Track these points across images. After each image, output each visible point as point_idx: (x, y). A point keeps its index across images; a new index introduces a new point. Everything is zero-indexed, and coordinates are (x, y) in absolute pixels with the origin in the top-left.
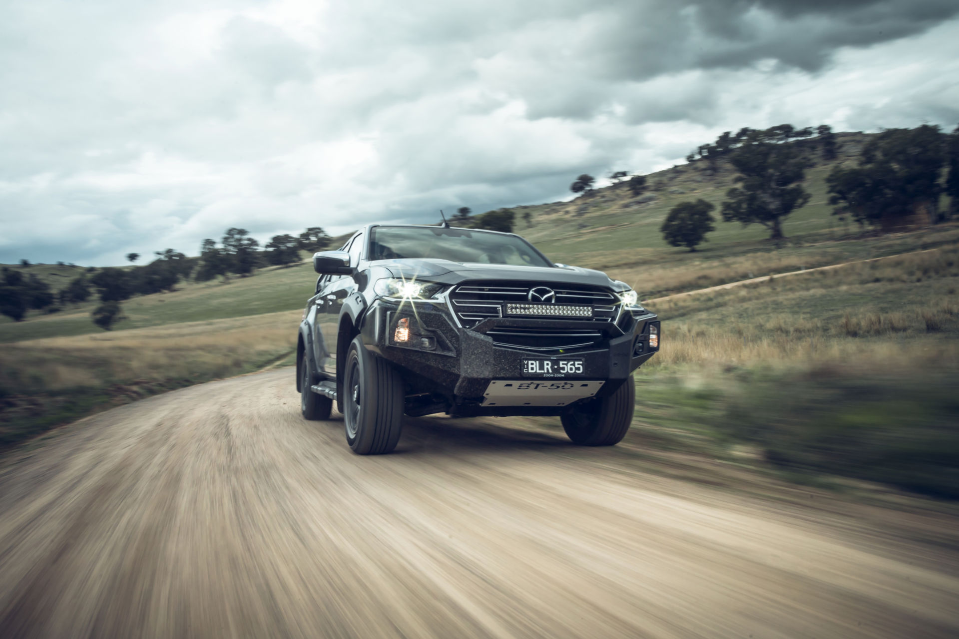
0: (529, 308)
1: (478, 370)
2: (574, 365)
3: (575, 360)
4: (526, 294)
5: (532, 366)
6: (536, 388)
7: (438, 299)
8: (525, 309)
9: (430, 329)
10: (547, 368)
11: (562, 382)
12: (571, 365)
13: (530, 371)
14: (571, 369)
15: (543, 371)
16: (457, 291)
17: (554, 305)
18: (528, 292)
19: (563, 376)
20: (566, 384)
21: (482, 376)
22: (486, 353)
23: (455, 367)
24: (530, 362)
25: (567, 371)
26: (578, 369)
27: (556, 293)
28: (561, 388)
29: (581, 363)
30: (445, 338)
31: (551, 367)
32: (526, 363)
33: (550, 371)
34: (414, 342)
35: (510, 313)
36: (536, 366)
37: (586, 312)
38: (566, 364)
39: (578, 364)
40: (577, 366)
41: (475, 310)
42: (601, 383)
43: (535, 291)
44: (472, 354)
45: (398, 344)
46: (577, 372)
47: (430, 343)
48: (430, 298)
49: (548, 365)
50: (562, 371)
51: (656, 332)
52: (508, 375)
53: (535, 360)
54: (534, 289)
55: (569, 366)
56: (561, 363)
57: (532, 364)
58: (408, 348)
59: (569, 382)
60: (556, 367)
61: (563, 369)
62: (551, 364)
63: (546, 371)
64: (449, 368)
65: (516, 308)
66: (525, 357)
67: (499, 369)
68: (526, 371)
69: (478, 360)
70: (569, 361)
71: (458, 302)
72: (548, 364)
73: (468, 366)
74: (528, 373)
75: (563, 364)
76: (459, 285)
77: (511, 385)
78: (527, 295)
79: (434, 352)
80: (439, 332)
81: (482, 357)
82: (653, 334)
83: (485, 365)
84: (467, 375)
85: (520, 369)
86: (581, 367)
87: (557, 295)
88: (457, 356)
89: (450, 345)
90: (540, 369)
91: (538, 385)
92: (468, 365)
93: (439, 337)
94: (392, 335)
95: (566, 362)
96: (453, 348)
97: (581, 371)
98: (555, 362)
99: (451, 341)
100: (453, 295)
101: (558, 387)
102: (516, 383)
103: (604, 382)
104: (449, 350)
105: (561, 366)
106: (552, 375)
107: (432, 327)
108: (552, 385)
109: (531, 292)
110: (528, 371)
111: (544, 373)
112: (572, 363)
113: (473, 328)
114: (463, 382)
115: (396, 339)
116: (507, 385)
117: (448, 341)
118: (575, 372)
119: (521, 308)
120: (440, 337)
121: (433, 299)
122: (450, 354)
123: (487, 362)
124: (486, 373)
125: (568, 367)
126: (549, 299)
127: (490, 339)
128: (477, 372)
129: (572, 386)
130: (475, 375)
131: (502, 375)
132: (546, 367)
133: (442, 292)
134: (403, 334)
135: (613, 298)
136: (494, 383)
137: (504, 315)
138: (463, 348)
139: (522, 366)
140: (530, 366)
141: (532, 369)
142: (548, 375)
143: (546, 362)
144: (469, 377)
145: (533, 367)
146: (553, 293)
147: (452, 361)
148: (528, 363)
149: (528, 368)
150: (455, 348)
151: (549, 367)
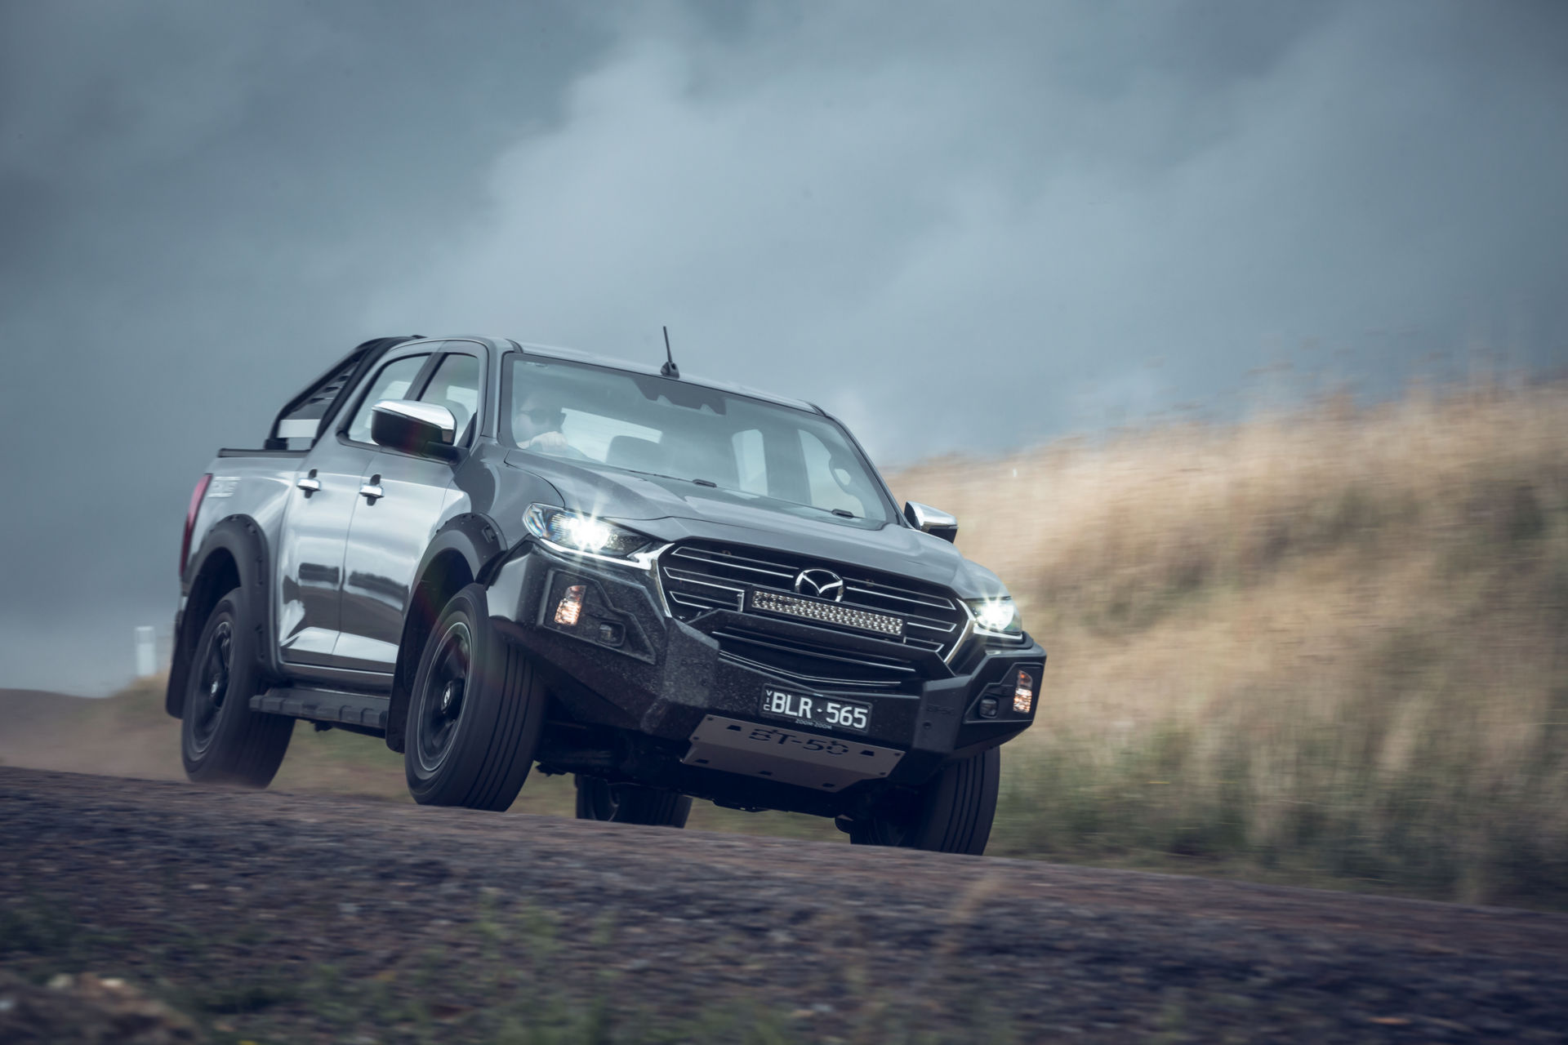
0: (790, 604)
1: (687, 692)
2: (852, 712)
3: (855, 705)
4: (792, 577)
5: (779, 702)
6: (782, 742)
7: (638, 561)
8: (784, 603)
9: (619, 611)
10: (805, 710)
11: (830, 739)
12: (847, 712)
13: (774, 709)
14: (846, 719)
15: (795, 714)
16: (673, 553)
17: (837, 605)
18: (796, 574)
19: (830, 727)
20: (834, 743)
21: (692, 703)
22: (705, 666)
23: (649, 681)
24: (776, 694)
25: (839, 721)
26: (859, 721)
27: (846, 583)
28: (825, 751)
29: (865, 711)
30: (642, 630)
31: (811, 709)
32: (769, 694)
33: (809, 716)
34: (588, 628)
35: (758, 606)
36: (786, 703)
37: (892, 625)
38: (839, 710)
39: (860, 713)
40: (857, 715)
41: (699, 590)
42: (898, 754)
43: (808, 575)
44: (682, 664)
45: (559, 627)
46: (856, 725)
47: (614, 634)
48: (624, 557)
49: (806, 706)
50: (829, 720)
51: (1029, 685)
52: (735, 710)
53: (786, 692)
54: (807, 571)
55: (843, 714)
56: (830, 705)
57: (780, 698)
58: (576, 637)
59: (839, 741)
60: (820, 710)
61: (832, 716)
62: (813, 704)
63: (801, 715)
64: (640, 681)
65: (769, 600)
66: (770, 685)
67: (722, 696)
68: (767, 707)
69: (689, 676)
70: (844, 704)
71: (671, 572)
72: (806, 704)
73: (672, 683)
74: (770, 711)
75: (833, 708)
76: (679, 543)
77: (738, 728)
78: (794, 580)
79: (618, 651)
80: (634, 619)
81: (697, 671)
82: (1024, 687)
83: (700, 686)
84: (667, 697)
85: (758, 704)
86: (864, 719)
87: (848, 588)
88: (657, 663)
89: (647, 642)
90: (791, 710)
91: (785, 737)
92: (671, 681)
93: (632, 627)
94: (552, 610)
95: (838, 706)
96: (652, 649)
97: (863, 725)
98: (819, 702)
99: (650, 638)
100: (665, 559)
101: (821, 748)
102: (748, 727)
103: (903, 752)
104: (645, 651)
105: (830, 710)
106: (811, 724)
107: (622, 608)
108: (810, 742)
109: (801, 577)
110: (770, 708)
111: (798, 717)
112: (850, 708)
113: (690, 622)
114: (658, 708)
115: (557, 618)
116: (732, 727)
117: (645, 636)
118: (852, 725)
119: (778, 601)
120: (634, 627)
121: (629, 559)
122: (644, 658)
123: (704, 681)
124: (699, 699)
125: (841, 715)
126: (832, 593)
127: (714, 644)
128: (686, 694)
129: (845, 751)
130: (681, 700)
131: (725, 707)
132: (802, 707)
133: (647, 551)
134: (570, 612)
135: (954, 608)
136: (710, 719)
137: (748, 609)
138: (669, 652)
139: (763, 699)
140: (775, 701)
141: (778, 706)
142: (804, 722)
143: (803, 700)
144: (670, 700)
145: (781, 704)
146: (840, 583)
147: (646, 670)
148: (772, 695)
149: (771, 703)
150: (656, 650)
151: (808, 708)
